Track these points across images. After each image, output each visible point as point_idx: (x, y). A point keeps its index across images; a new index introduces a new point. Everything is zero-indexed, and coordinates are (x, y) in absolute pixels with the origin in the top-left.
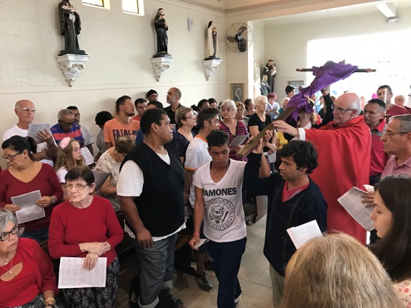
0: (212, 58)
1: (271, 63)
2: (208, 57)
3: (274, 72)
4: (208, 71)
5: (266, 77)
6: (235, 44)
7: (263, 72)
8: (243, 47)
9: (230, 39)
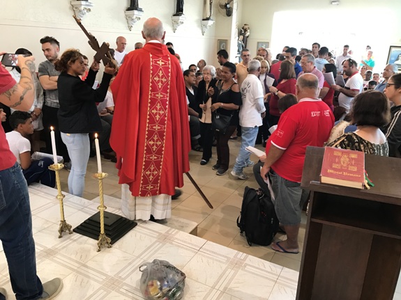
0: (208, 19)
1: (246, 27)
2: (205, 18)
3: (248, 34)
4: (204, 29)
5: (242, 37)
6: (224, 11)
7: (240, 33)
8: (229, 13)
9: (221, 6)
